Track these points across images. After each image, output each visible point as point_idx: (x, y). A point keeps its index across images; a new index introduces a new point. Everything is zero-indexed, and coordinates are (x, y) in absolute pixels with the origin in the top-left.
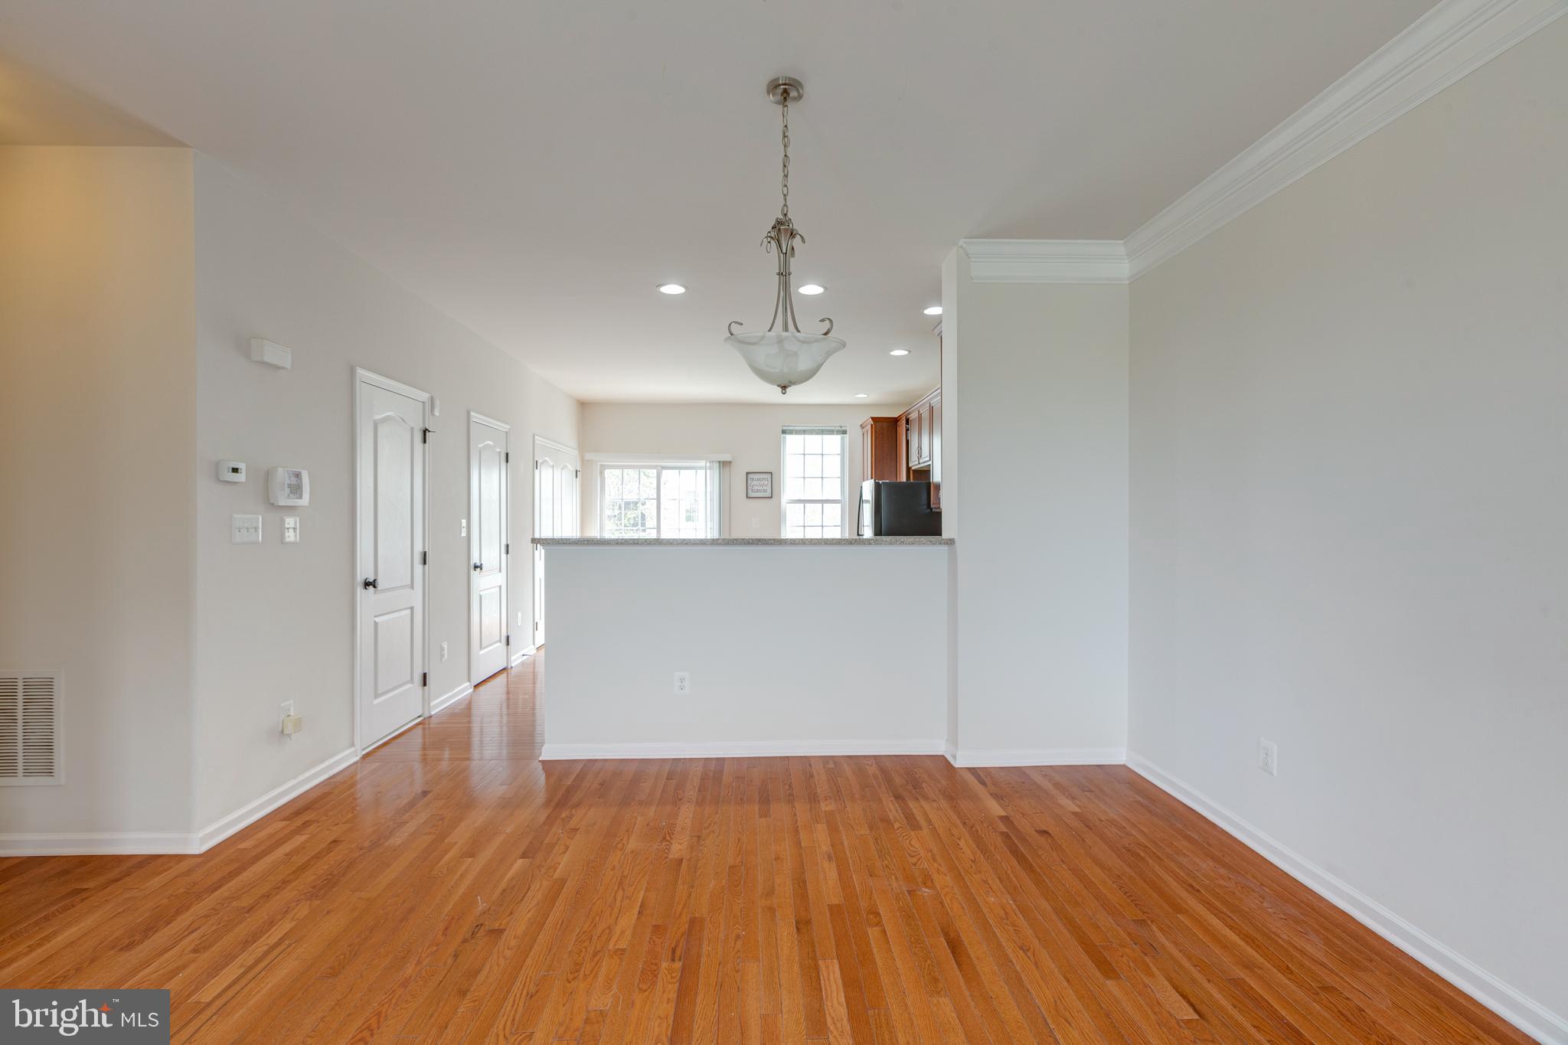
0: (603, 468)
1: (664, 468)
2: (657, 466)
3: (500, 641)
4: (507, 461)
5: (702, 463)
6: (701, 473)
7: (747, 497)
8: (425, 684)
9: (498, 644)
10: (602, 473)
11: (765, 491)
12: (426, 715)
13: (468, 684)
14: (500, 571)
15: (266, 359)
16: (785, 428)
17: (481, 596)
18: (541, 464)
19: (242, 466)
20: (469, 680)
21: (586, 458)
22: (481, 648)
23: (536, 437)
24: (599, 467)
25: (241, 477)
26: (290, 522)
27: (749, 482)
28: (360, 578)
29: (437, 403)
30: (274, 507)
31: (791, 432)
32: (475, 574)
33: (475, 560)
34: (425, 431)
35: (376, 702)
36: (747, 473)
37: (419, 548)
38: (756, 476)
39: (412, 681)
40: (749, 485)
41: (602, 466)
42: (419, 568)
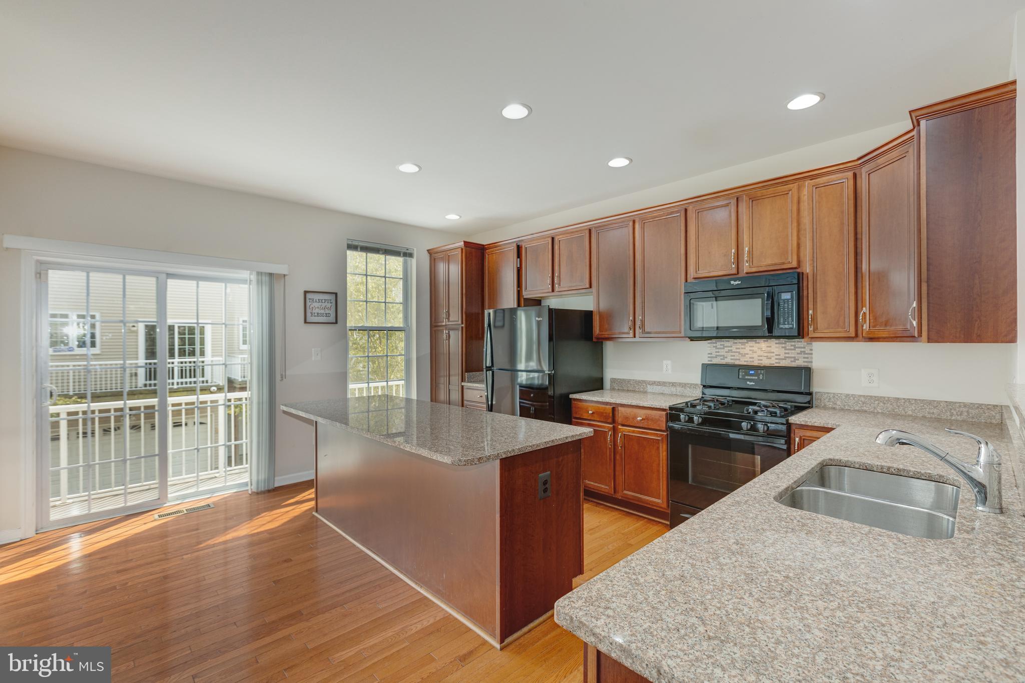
2: (159, 273)
7: (306, 322)
11: (328, 316)
24: (34, 264)
27: (308, 304)
36: (306, 292)
38: (317, 297)
40: (307, 307)
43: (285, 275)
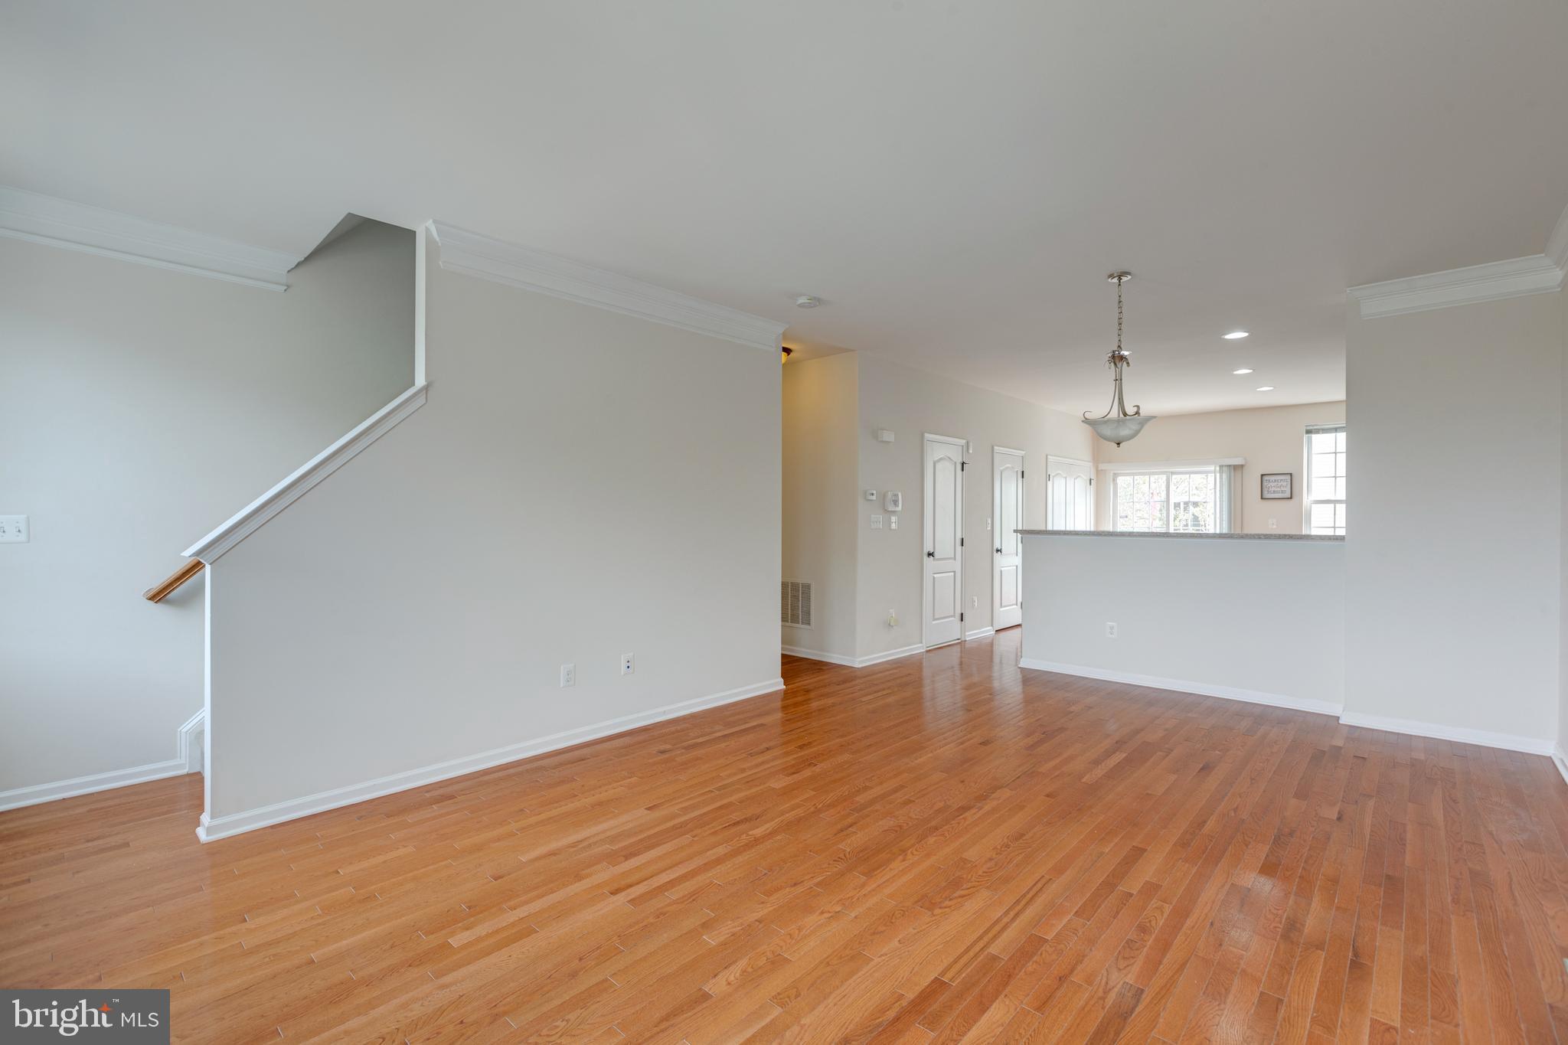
0: (1116, 475)
1: (1173, 473)
2: (1166, 472)
3: (1017, 605)
4: (1023, 477)
5: (1212, 468)
6: (1211, 477)
7: (1262, 498)
8: (962, 620)
9: (1015, 606)
10: (1114, 480)
11: (1282, 492)
12: (963, 639)
13: (991, 628)
14: (1017, 555)
15: (884, 440)
16: (1308, 428)
17: (1001, 571)
18: (1053, 477)
19: (875, 492)
20: (992, 626)
21: (1100, 469)
22: (1001, 606)
23: (1049, 457)
24: (1112, 474)
25: (874, 498)
26: (893, 519)
27: (1265, 484)
28: (926, 551)
29: (971, 444)
30: (886, 511)
31: (1317, 431)
32: (997, 556)
33: (997, 545)
34: (963, 464)
35: (934, 622)
36: (1262, 475)
37: (959, 537)
38: (1273, 478)
39: (954, 616)
40: (1264, 486)
41: (1115, 474)
42: (959, 548)
43: (1242, 466)
